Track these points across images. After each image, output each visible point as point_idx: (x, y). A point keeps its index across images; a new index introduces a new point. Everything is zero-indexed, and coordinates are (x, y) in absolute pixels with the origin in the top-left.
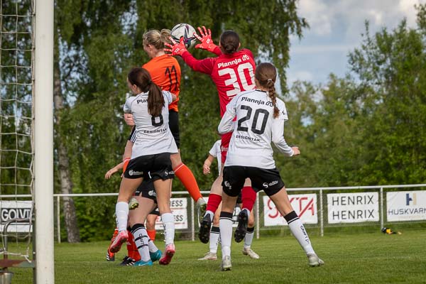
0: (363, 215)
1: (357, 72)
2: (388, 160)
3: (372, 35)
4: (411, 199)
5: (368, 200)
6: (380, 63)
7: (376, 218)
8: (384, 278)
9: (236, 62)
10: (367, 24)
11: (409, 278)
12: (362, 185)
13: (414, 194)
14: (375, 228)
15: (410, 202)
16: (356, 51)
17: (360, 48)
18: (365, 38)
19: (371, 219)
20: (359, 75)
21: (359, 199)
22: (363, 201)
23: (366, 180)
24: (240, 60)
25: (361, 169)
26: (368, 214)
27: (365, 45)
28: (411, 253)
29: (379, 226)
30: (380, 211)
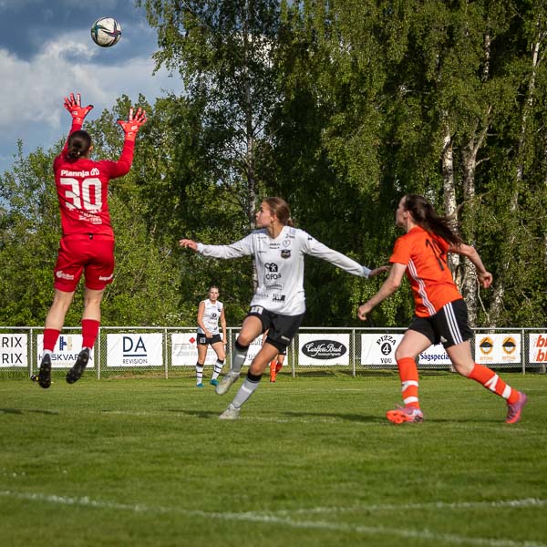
0: (9, 360)
1: (7, 197)
2: (38, 297)
3: (25, 156)
4: (65, 344)
5: (15, 342)
6: (33, 188)
7: (25, 364)
8: (25, 433)
9: (83, 174)
10: (20, 143)
11: (54, 435)
12: (8, 325)
13: (69, 338)
14: (24, 375)
15: (64, 346)
16: (7, 174)
17: (11, 171)
18: (18, 159)
19: (19, 364)
20: (9, 201)
21: (5, 340)
22: (9, 344)
23: (14, 319)
24: (87, 174)
25: (8, 307)
26: (15, 358)
27: (18, 167)
28: (61, 406)
29: (28, 373)
30: (28, 356)
